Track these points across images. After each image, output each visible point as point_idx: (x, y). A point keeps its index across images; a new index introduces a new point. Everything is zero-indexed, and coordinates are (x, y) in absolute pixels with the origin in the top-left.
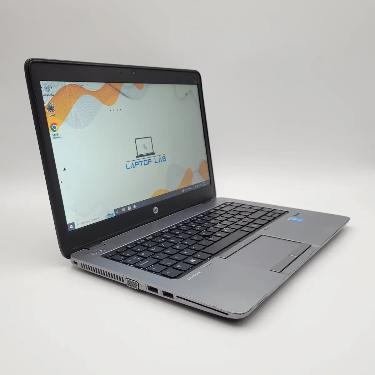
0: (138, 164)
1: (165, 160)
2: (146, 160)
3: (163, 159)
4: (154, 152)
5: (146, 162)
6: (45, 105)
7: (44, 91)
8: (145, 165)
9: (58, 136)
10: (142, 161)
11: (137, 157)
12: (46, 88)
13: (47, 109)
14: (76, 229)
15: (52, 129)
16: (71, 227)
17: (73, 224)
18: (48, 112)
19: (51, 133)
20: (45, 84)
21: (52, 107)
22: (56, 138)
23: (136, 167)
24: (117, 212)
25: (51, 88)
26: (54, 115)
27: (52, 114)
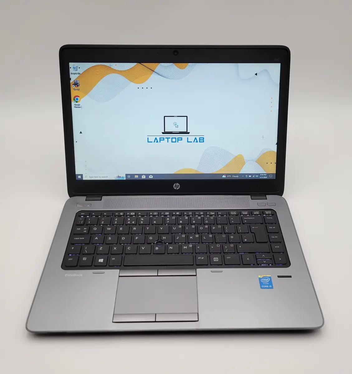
0: (164, 140)
1: (203, 142)
2: (176, 138)
3: (200, 140)
4: (188, 132)
5: (174, 140)
6: (71, 81)
7: (71, 71)
8: (172, 142)
9: (79, 106)
10: (170, 138)
11: (163, 133)
12: (74, 68)
13: (73, 84)
14: (84, 179)
15: (74, 100)
16: (79, 177)
17: (82, 175)
18: (73, 87)
19: (73, 103)
20: (74, 65)
21: (77, 83)
22: (77, 107)
23: (160, 142)
24: (129, 177)
25: (79, 68)
26: (79, 90)
27: (76, 88)
